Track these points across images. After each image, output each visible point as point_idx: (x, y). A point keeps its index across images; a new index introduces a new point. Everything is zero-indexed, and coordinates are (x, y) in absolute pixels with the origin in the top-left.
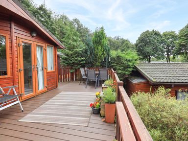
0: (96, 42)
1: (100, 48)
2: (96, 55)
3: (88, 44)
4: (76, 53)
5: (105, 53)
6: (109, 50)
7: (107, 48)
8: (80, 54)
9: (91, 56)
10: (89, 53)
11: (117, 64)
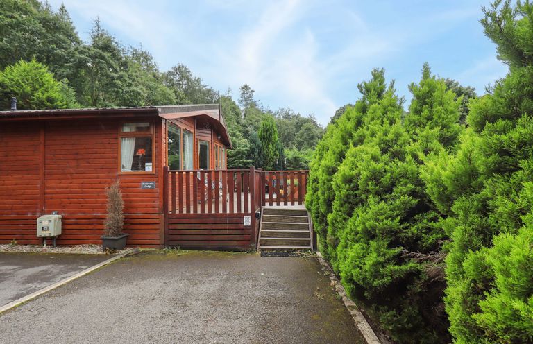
0: (264, 138)
1: (270, 146)
2: (266, 156)
3: (252, 142)
4: (238, 153)
5: (277, 153)
6: (282, 149)
7: (280, 147)
8: (245, 154)
9: (260, 157)
10: (256, 154)
11: (293, 167)
